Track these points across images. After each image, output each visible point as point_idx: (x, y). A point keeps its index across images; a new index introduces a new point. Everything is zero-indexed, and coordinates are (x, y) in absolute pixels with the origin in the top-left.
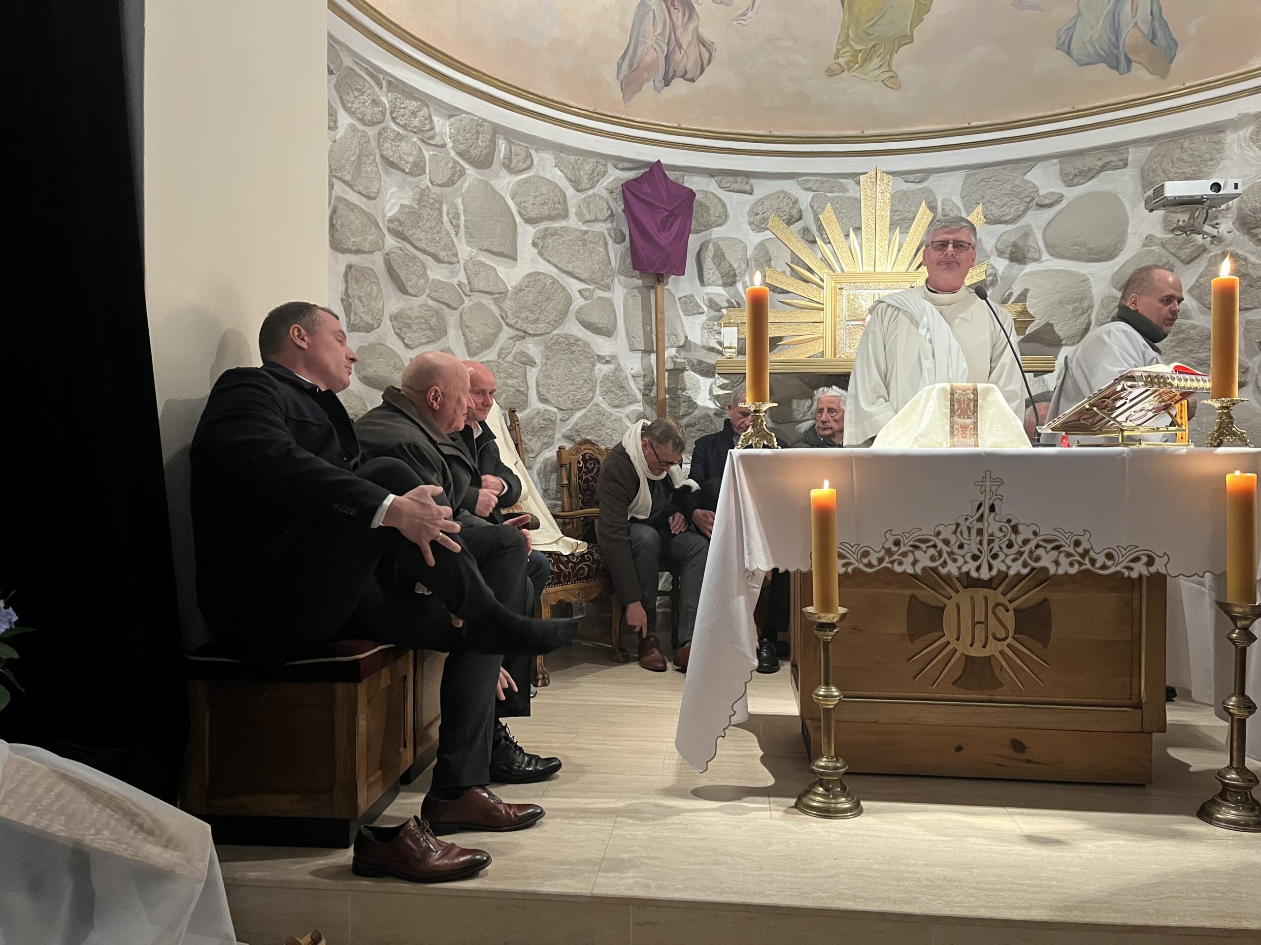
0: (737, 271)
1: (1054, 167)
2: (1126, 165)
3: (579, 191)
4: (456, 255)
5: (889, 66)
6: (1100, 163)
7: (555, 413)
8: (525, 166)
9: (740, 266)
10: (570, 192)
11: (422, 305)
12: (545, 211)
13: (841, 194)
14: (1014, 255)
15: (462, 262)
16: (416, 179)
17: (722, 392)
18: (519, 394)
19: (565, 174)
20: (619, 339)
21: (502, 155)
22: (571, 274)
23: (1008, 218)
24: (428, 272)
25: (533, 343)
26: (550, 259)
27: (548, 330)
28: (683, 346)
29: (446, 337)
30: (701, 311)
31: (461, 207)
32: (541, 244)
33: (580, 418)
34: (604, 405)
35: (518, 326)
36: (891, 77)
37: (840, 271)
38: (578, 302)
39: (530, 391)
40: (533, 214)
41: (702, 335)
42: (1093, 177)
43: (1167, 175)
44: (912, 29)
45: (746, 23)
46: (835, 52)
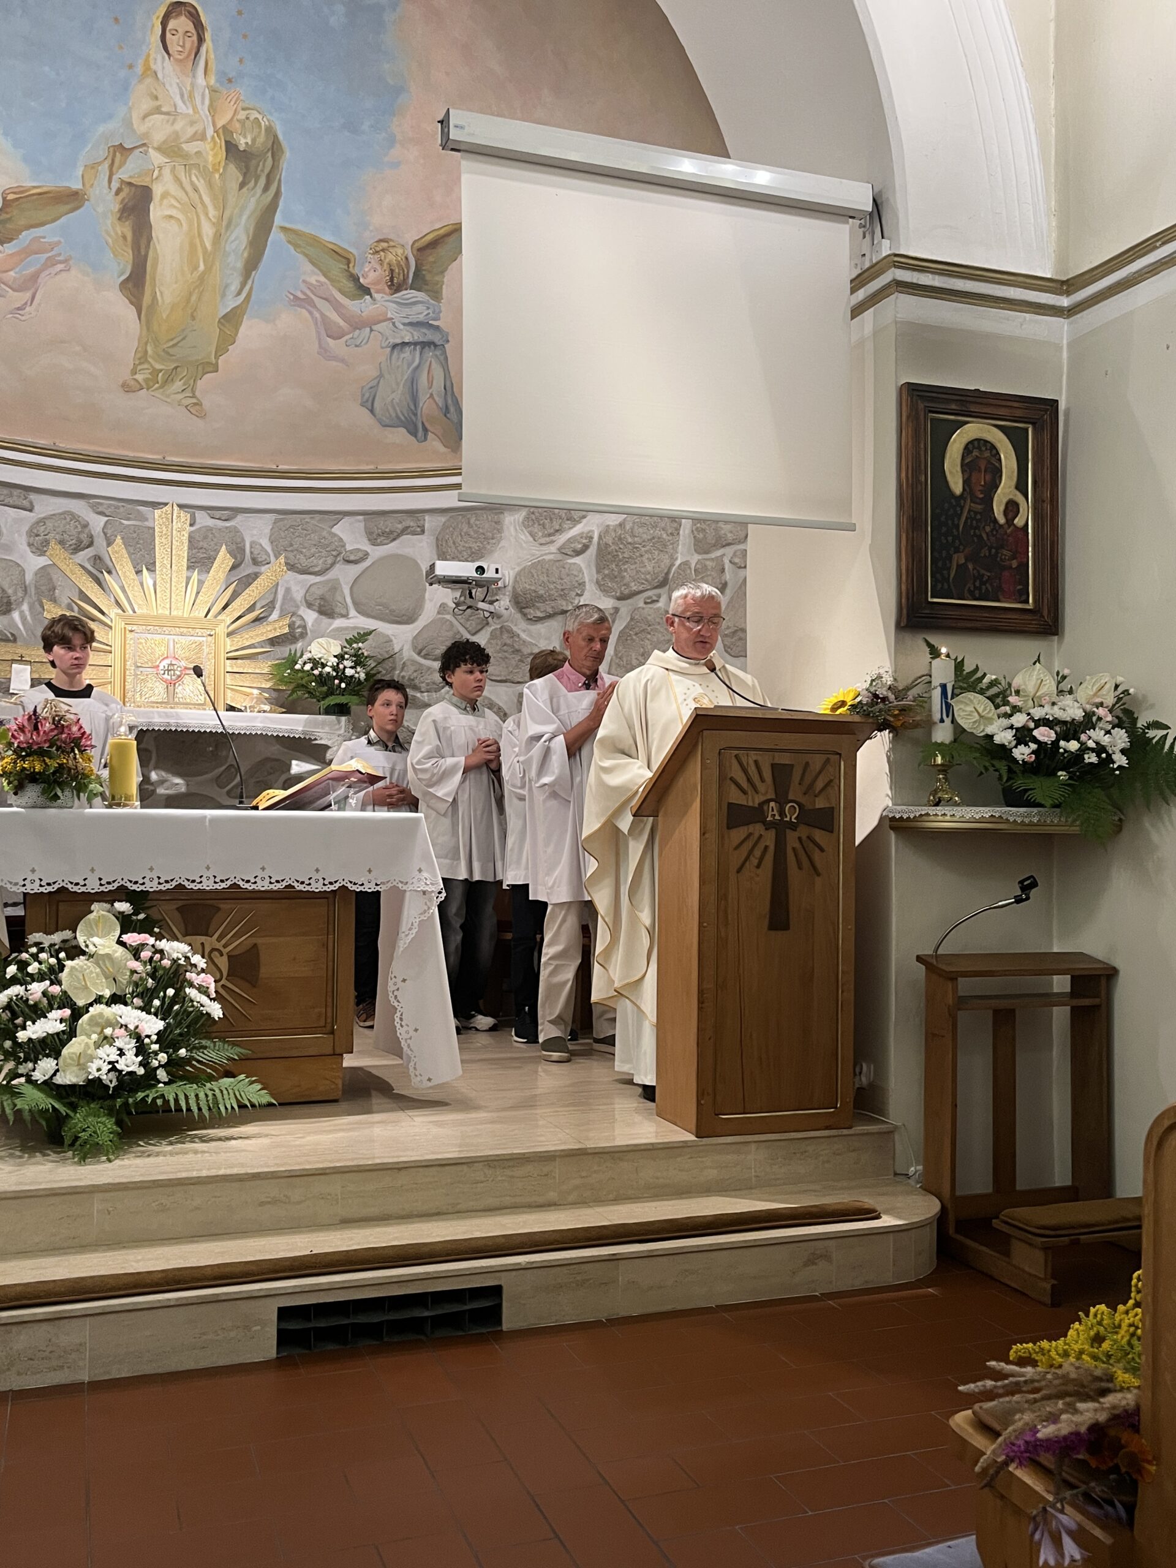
0: (13, 599)
1: (359, 523)
2: (423, 532)
5: (193, 391)
6: (400, 526)
9: (15, 592)
13: (139, 523)
14: (323, 608)
23: (317, 569)
36: (195, 404)
37: (131, 612)
42: (394, 539)
43: (456, 547)
44: (217, 358)
45: (23, 318)
46: (132, 366)
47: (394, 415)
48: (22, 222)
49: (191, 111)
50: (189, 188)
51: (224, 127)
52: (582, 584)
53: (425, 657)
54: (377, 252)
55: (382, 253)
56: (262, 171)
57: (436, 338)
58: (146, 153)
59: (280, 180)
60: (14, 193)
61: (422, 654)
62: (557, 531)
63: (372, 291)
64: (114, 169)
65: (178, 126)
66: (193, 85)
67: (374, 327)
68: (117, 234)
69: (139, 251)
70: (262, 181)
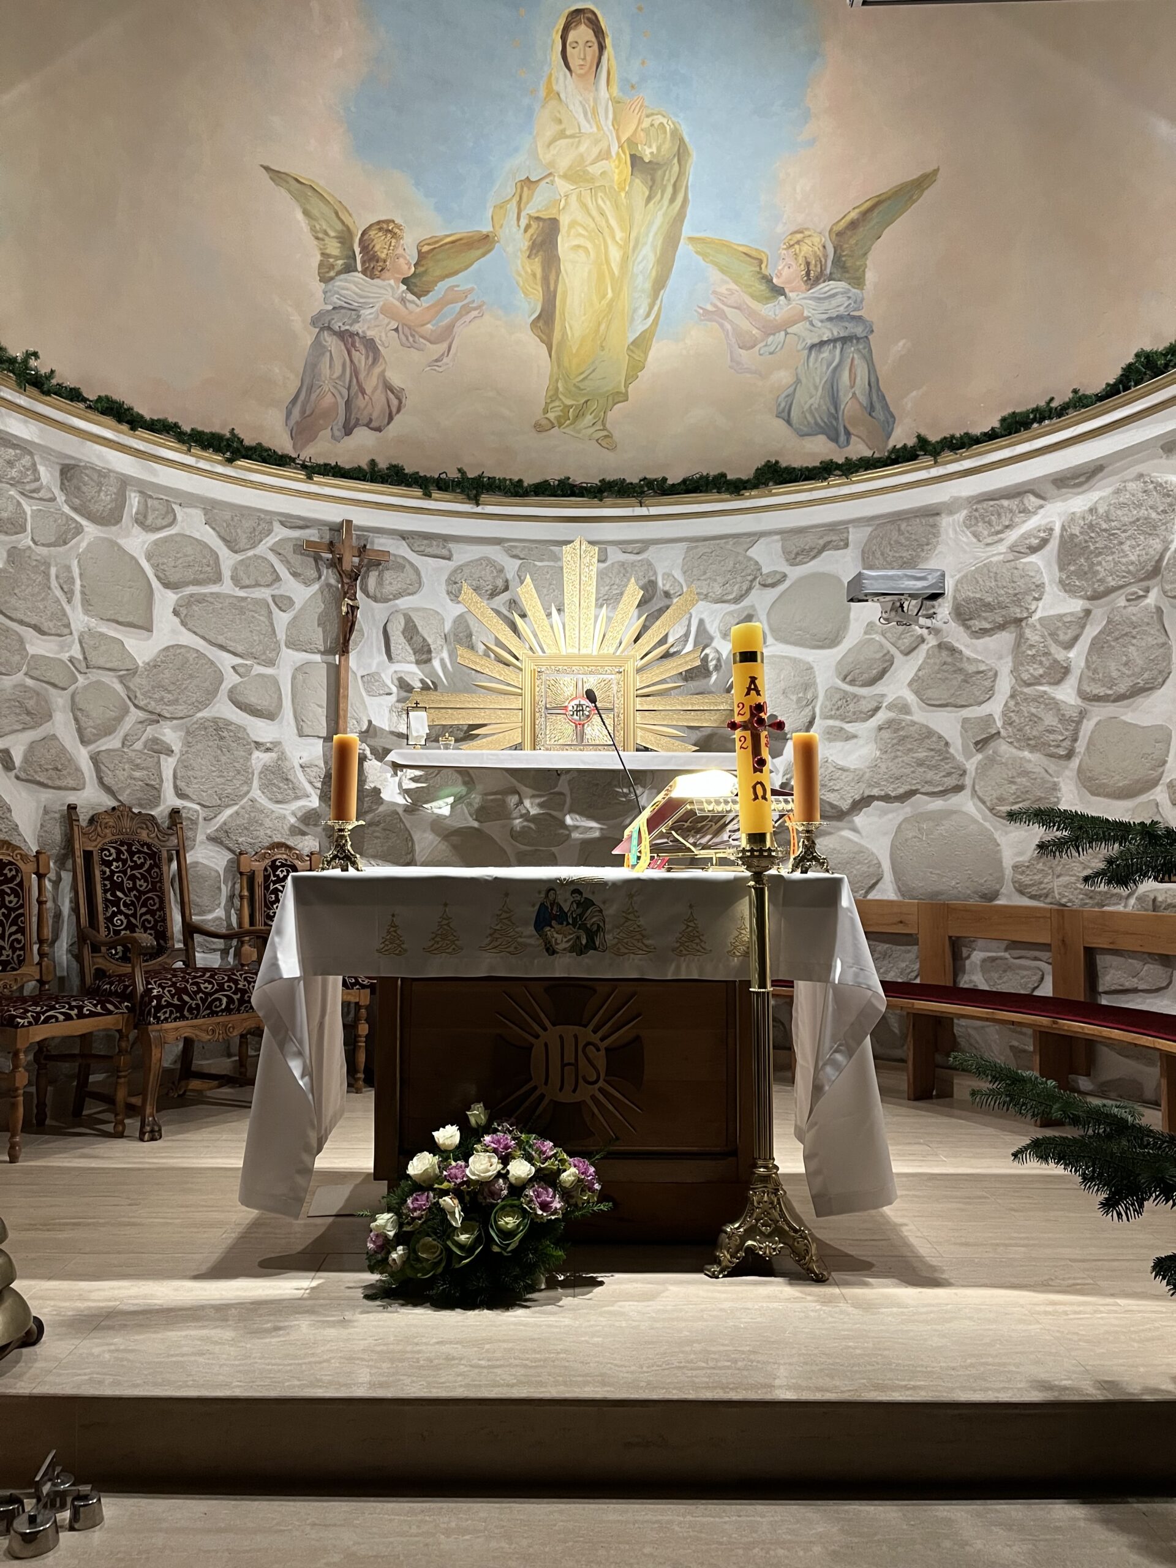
0: (432, 647)
1: (775, 545)
2: (846, 545)
3: (236, 552)
4: (68, 626)
5: (604, 424)
6: (821, 542)
7: (197, 811)
8: (164, 523)
9: (435, 642)
10: (223, 552)
11: (15, 686)
12: (190, 574)
13: (552, 564)
15: (76, 635)
16: (14, 538)
17: (413, 785)
18: (149, 788)
19: (218, 533)
20: (285, 723)
21: (134, 511)
22: (222, 647)
23: (731, 597)
24: (27, 646)
25: (172, 728)
26: (195, 629)
27: (190, 713)
28: (367, 731)
29: (50, 723)
30: (388, 691)
31: (76, 572)
32: (185, 612)
33: (231, 816)
34: (263, 801)
35: (150, 708)
36: (606, 437)
37: (540, 653)
38: (231, 679)
39: (165, 784)
40: (174, 578)
41: (390, 720)
42: (814, 557)
43: (885, 559)
44: (626, 387)
45: (440, 370)
46: (543, 406)
47: (812, 421)
48: (438, 273)
49: (595, 129)
50: (594, 213)
51: (628, 139)
52: (1040, 586)
53: (852, 683)
54: (792, 246)
55: (797, 246)
56: (669, 180)
57: (859, 331)
58: (552, 183)
59: (687, 187)
60: (429, 244)
61: (848, 679)
62: (1007, 527)
63: (787, 290)
64: (522, 205)
65: (582, 149)
66: (595, 100)
67: (789, 330)
68: (526, 272)
69: (548, 287)
70: (669, 190)
